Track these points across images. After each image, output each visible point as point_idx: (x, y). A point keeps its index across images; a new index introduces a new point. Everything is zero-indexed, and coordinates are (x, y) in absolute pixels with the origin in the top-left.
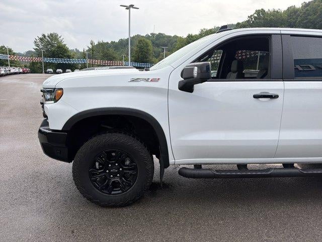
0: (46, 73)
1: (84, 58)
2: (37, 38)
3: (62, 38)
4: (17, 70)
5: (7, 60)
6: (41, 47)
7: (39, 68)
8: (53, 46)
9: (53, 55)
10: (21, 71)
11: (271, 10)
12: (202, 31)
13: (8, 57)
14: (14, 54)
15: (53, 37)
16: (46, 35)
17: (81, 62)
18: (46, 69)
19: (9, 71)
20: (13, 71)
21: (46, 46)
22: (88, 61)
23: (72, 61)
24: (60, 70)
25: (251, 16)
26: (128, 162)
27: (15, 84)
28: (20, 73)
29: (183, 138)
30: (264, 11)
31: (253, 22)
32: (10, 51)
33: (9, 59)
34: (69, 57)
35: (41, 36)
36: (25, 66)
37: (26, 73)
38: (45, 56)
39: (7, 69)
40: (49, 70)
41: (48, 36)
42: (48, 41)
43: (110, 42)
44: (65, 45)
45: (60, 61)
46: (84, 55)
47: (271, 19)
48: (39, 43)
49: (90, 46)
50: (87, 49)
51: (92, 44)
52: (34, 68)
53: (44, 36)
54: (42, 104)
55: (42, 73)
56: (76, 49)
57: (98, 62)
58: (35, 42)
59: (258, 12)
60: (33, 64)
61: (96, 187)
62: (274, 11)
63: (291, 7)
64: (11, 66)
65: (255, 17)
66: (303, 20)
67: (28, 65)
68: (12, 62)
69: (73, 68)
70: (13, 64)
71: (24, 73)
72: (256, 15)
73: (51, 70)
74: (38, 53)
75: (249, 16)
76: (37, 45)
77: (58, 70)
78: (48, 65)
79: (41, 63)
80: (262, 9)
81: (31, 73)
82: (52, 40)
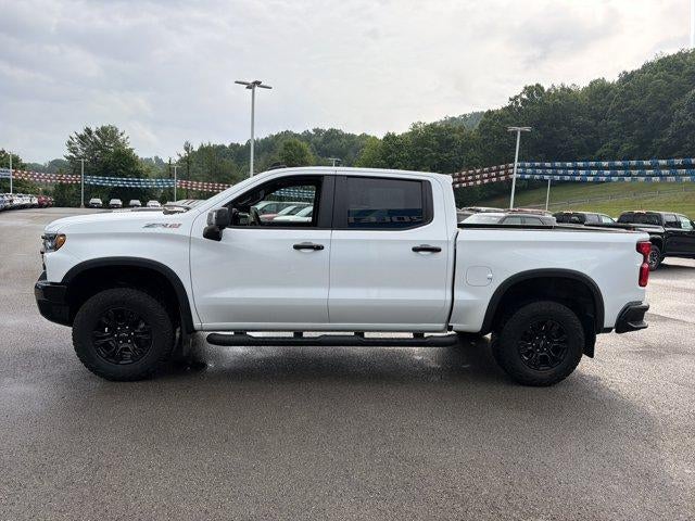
0: (88, 206)
1: (171, 177)
2: (74, 136)
3: (125, 136)
4: (26, 200)
5: (9, 180)
6: (81, 153)
7: (73, 195)
8: (105, 152)
9: (106, 170)
10: (35, 201)
11: (558, 85)
12: (415, 126)
13: (10, 174)
14: (23, 167)
15: (108, 134)
16: (94, 129)
17: (162, 185)
18: (87, 199)
19: (11, 201)
20: (17, 201)
21: (90, 152)
22: (176, 184)
23: (143, 184)
24: (118, 202)
25: (516, 97)
26: (142, 325)
27: (20, 228)
28: (33, 206)
29: (207, 296)
30: (542, 89)
31: (520, 109)
32: (16, 160)
33: (11, 177)
34: (138, 175)
35: (82, 132)
36: (46, 193)
37: (46, 207)
38: (89, 172)
39: (6, 198)
40: (94, 200)
41: (97, 133)
42: (96, 141)
43: (227, 145)
44: (131, 150)
45: (119, 182)
46: (169, 171)
47: (555, 105)
48: (78, 146)
49: (184, 153)
50: (178, 158)
51: (187, 149)
52: (65, 198)
53: (89, 131)
54: (42, 253)
55: (79, 206)
56: (156, 158)
57: (198, 186)
58: (70, 143)
59: (529, 90)
60: (62, 187)
61: (100, 354)
62: (563, 89)
63: (596, 82)
64: (15, 192)
65: (523, 101)
66: (619, 107)
67: (51, 189)
68: (17, 183)
69: (144, 196)
70: (21, 187)
71: (40, 206)
72: (525, 96)
73: (99, 201)
74: (74, 165)
75: (512, 97)
76: (73, 150)
77: (114, 201)
78: (93, 190)
79: (78, 186)
80: (538, 85)
81: (56, 206)
82: (104, 140)
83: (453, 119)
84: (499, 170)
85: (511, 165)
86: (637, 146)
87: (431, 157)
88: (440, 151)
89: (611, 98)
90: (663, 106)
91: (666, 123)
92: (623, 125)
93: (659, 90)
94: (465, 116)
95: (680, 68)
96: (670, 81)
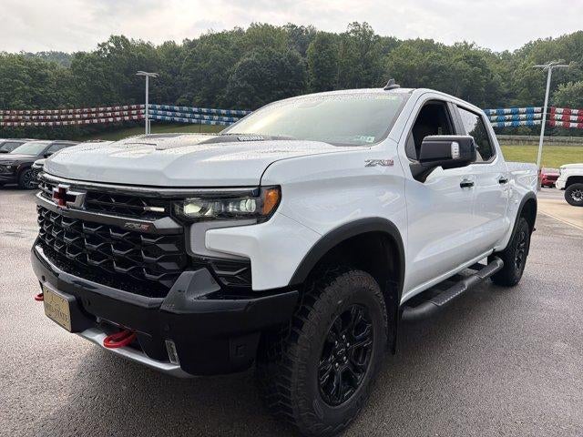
25: (104, 44)
30: (127, 40)
31: (109, 56)
47: (140, 57)
59: (115, 40)
62: (143, 44)
65: (111, 48)
66: (189, 67)
72: (112, 45)
75: (101, 43)
80: (123, 37)
83: (30, 54)
84: (130, 109)
85: (142, 106)
86: (205, 100)
87: (24, 90)
88: (31, 85)
89: (182, 59)
90: (220, 71)
91: (224, 84)
92: (194, 81)
93: (216, 59)
94: (43, 53)
95: (227, 44)
96: (223, 53)
